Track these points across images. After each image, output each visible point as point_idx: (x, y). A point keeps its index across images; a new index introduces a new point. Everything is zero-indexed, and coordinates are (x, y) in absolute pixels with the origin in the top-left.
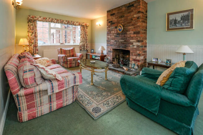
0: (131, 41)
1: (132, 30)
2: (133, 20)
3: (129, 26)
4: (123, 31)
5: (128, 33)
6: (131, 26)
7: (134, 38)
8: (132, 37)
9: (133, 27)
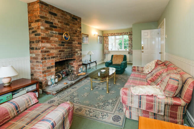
0: (76, 50)
1: (77, 41)
2: (77, 32)
3: (74, 36)
4: (69, 40)
5: (74, 42)
6: (76, 36)
7: (78, 47)
8: (77, 47)
9: (77, 38)
